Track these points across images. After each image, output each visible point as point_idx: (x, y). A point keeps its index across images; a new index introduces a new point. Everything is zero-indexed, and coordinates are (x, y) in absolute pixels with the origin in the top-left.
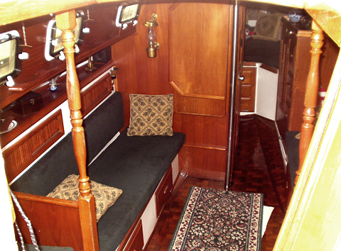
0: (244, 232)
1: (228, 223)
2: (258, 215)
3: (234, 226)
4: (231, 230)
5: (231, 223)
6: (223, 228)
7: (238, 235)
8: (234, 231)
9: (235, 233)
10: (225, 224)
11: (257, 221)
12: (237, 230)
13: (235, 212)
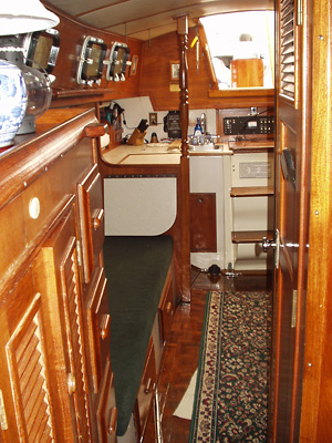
0: (225, 371)
1: (251, 381)
2: (204, 397)
3: (241, 377)
4: (244, 370)
5: (246, 380)
6: (257, 371)
7: (233, 364)
8: (240, 370)
9: (238, 367)
10: (256, 378)
11: (205, 388)
12: (236, 371)
13: (245, 399)
